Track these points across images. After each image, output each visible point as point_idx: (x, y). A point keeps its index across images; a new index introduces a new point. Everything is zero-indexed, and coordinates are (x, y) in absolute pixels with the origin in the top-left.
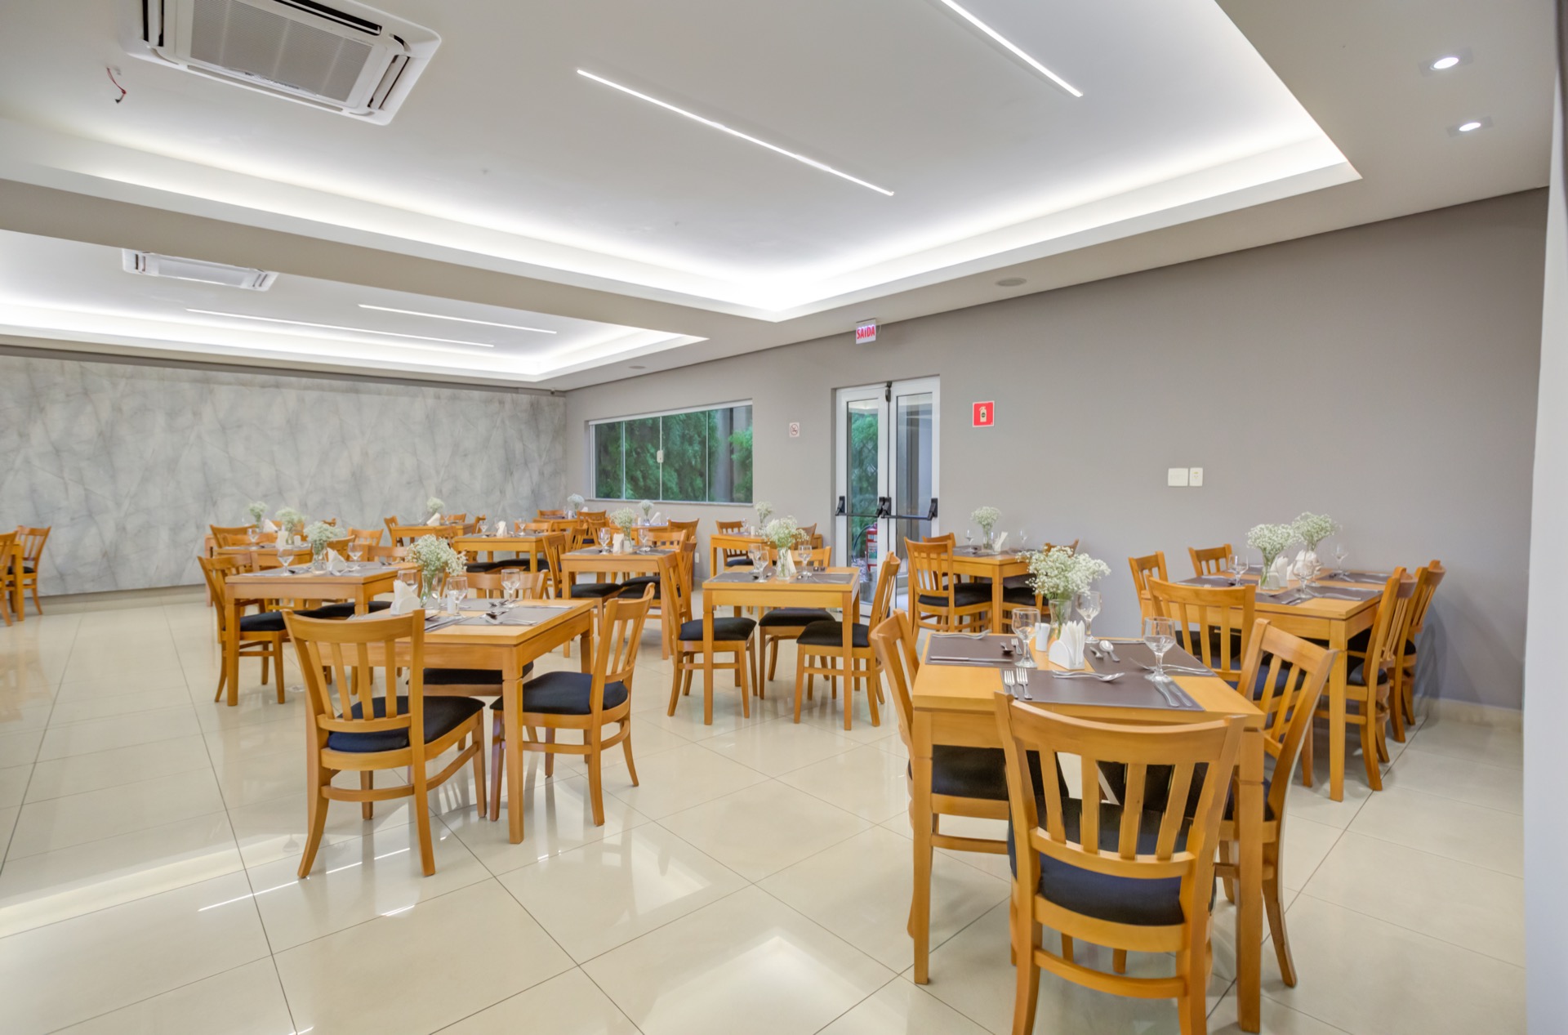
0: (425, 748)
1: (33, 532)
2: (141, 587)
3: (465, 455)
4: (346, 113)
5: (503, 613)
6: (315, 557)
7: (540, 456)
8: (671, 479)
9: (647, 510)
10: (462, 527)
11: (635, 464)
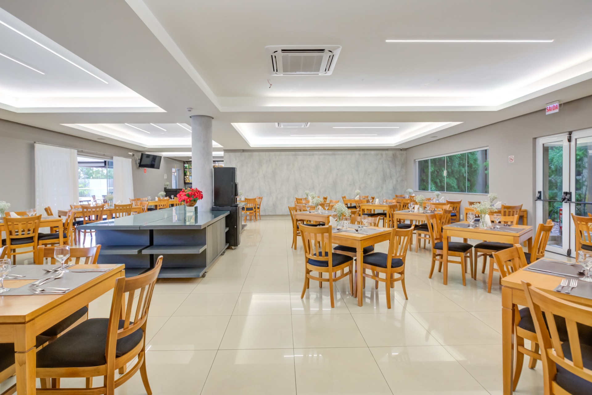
0: (333, 268)
1: (259, 198)
2: (281, 214)
3: (369, 175)
4: (320, 74)
5: (361, 230)
6: (316, 208)
7: (396, 174)
8: (454, 182)
9: (438, 196)
10: (366, 200)
11: (436, 176)
